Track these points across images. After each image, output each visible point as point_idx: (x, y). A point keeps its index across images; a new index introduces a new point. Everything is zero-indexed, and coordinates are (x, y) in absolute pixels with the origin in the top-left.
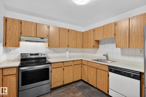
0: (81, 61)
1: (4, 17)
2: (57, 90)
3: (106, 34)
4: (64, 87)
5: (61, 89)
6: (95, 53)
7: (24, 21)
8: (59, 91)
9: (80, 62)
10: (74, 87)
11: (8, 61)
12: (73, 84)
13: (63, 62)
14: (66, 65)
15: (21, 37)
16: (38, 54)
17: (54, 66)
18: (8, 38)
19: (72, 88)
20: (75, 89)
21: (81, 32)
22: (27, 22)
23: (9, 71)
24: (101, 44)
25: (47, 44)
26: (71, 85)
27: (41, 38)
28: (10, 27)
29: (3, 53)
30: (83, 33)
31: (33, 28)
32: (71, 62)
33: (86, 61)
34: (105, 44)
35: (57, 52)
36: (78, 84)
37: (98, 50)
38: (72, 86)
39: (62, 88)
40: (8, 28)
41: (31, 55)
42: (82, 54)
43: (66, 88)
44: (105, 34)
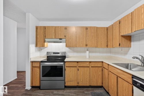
0: (101, 63)
1: (36, 26)
2: (71, 89)
3: (137, 24)
4: (79, 89)
5: (74, 90)
6: (126, 53)
7: (48, 27)
8: (72, 91)
9: (100, 65)
10: (90, 92)
11: (40, 57)
12: (90, 89)
13: (78, 62)
14: (81, 66)
15: (46, 39)
16: (59, 53)
17: (67, 65)
18: (38, 40)
19: (86, 92)
20: (89, 94)
21: (104, 27)
22: (49, 26)
23: (35, 64)
24: (133, 41)
25: (65, 44)
26: (88, 88)
27: (60, 39)
28: (39, 33)
29: (35, 51)
30: (107, 29)
31: (53, 31)
32: (88, 63)
33: (106, 64)
34: (139, 40)
35: (77, 52)
36: (97, 90)
37: (129, 50)
38: (88, 91)
39: (77, 88)
40: (38, 33)
41: (54, 53)
42: (109, 55)
43: (80, 91)
44: (135, 25)
